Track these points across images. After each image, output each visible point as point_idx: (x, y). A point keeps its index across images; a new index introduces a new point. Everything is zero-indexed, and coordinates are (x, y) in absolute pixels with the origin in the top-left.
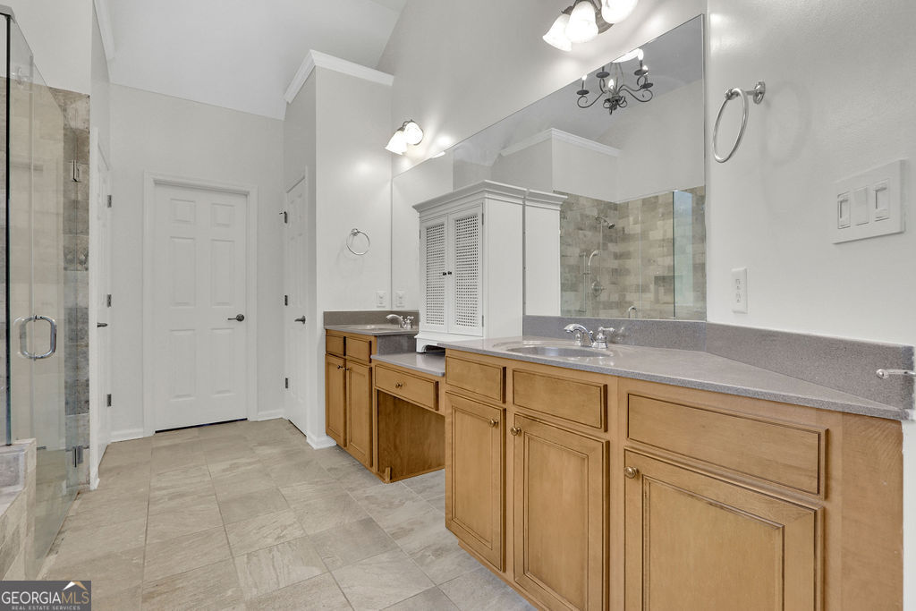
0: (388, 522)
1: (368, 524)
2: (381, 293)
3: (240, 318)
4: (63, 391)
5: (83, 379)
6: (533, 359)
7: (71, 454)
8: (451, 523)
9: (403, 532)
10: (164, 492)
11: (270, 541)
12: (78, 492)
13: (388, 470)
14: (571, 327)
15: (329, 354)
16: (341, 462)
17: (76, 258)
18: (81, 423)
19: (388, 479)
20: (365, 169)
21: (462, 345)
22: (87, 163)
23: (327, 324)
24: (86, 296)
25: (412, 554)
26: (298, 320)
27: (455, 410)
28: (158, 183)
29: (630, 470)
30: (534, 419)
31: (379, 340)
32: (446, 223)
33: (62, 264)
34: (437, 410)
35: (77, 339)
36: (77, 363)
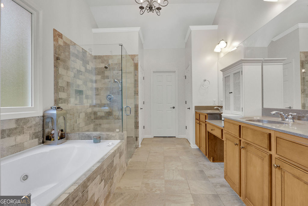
0: (208, 173)
1: (202, 172)
2: (214, 100)
3: (174, 108)
4: (134, 124)
5: (137, 121)
6: (247, 122)
7: (135, 138)
8: (226, 177)
9: (212, 177)
10: (153, 151)
11: (174, 168)
12: (137, 147)
13: (212, 158)
14: (274, 112)
15: (196, 119)
16: (198, 153)
17: (136, 93)
18: (137, 131)
19: (212, 161)
20: (209, 59)
21: (231, 118)
22: (138, 71)
23: (196, 110)
24: (138, 102)
25: (213, 183)
26: (188, 108)
27: (227, 139)
28: (154, 72)
29: (275, 165)
30: (248, 144)
31: (209, 115)
32: (230, 75)
33: (134, 94)
34: (223, 139)
35: (136, 112)
36: (136, 117)
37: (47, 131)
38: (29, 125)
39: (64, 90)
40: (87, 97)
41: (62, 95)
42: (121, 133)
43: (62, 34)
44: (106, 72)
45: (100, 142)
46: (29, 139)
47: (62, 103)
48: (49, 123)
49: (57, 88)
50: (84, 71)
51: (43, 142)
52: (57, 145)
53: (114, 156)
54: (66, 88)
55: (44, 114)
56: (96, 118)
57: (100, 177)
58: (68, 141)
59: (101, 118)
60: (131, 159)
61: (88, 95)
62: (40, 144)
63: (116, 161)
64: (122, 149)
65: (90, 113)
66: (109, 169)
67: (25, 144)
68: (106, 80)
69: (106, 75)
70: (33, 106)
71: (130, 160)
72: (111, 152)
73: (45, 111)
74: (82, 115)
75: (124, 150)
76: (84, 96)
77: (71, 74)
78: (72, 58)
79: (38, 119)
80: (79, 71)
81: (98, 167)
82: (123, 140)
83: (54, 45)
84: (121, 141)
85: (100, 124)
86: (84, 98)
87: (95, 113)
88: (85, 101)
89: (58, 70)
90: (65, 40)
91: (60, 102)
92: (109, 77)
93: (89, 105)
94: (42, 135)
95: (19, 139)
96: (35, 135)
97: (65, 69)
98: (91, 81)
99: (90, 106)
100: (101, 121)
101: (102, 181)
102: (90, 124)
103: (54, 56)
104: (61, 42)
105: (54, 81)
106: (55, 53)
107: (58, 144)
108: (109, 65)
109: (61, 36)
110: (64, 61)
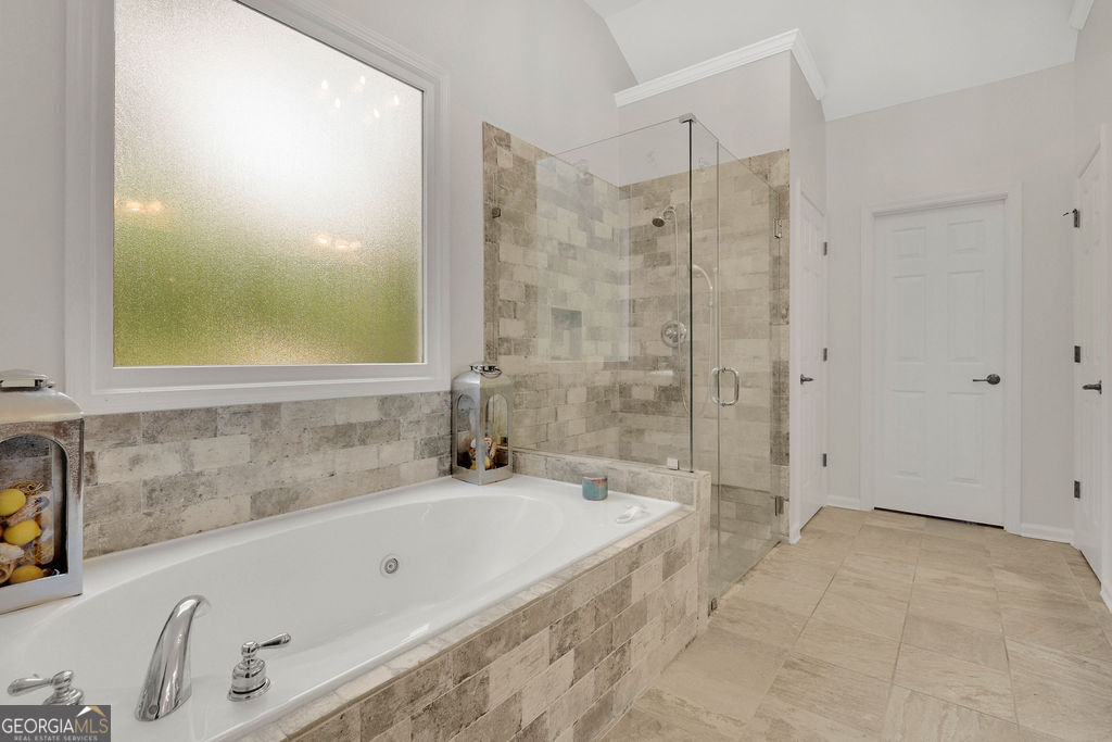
3: (994, 380)
4: (769, 441)
5: (784, 432)
7: (773, 502)
10: (853, 575)
11: (952, 694)
12: (778, 541)
17: (780, 313)
18: (782, 474)
22: (787, 218)
24: (788, 350)
26: (1089, 387)
28: (877, 216)
33: (768, 319)
35: (780, 391)
36: (779, 415)
37: (462, 437)
38: (413, 416)
39: (515, 311)
40: (595, 334)
41: (511, 328)
42: (684, 473)
43: (507, 134)
44: (661, 241)
45: (605, 497)
46: (412, 456)
47: (510, 353)
48: (468, 412)
49: (495, 308)
50: (584, 245)
51: (451, 471)
52: (483, 484)
53: (634, 565)
54: (521, 305)
55: (452, 387)
56: (628, 408)
57: (551, 636)
58: (518, 478)
59: (645, 407)
60: (739, 586)
61: (598, 328)
62: (443, 473)
63: (645, 584)
64: (680, 541)
65: (608, 390)
66: (603, 611)
67: (403, 468)
68: (663, 271)
69: (659, 251)
70: (426, 363)
71: (737, 589)
72: (617, 545)
73: (455, 378)
74: (578, 396)
75: (695, 545)
76: (584, 329)
77: (542, 259)
78: (543, 206)
79: (436, 402)
80: (566, 248)
81: (543, 599)
82: (690, 503)
83: (485, 172)
84: (681, 509)
85: (641, 432)
86: (584, 335)
87: (624, 391)
88: (587, 346)
89: (497, 250)
90: (519, 152)
91: (502, 351)
92: (672, 257)
93: (601, 360)
94: (449, 450)
95: (389, 452)
96: (430, 448)
97: (517, 243)
98: (615, 278)
99: (606, 366)
100: (640, 420)
101: (562, 651)
102: (605, 427)
103: (485, 205)
104: (505, 160)
105: (485, 284)
106: (489, 196)
107: (486, 483)
108: (670, 212)
109: (504, 140)
110: (516, 219)
